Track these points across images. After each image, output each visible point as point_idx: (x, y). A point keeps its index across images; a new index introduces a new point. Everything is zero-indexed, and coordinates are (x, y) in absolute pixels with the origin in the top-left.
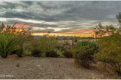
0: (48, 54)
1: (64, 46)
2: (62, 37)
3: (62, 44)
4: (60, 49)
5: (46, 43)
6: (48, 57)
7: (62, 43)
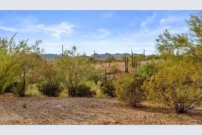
0: (74, 91)
1: (108, 76)
2: (105, 55)
3: (102, 71)
4: (99, 83)
5: (70, 69)
6: (73, 96)
7: (103, 68)
